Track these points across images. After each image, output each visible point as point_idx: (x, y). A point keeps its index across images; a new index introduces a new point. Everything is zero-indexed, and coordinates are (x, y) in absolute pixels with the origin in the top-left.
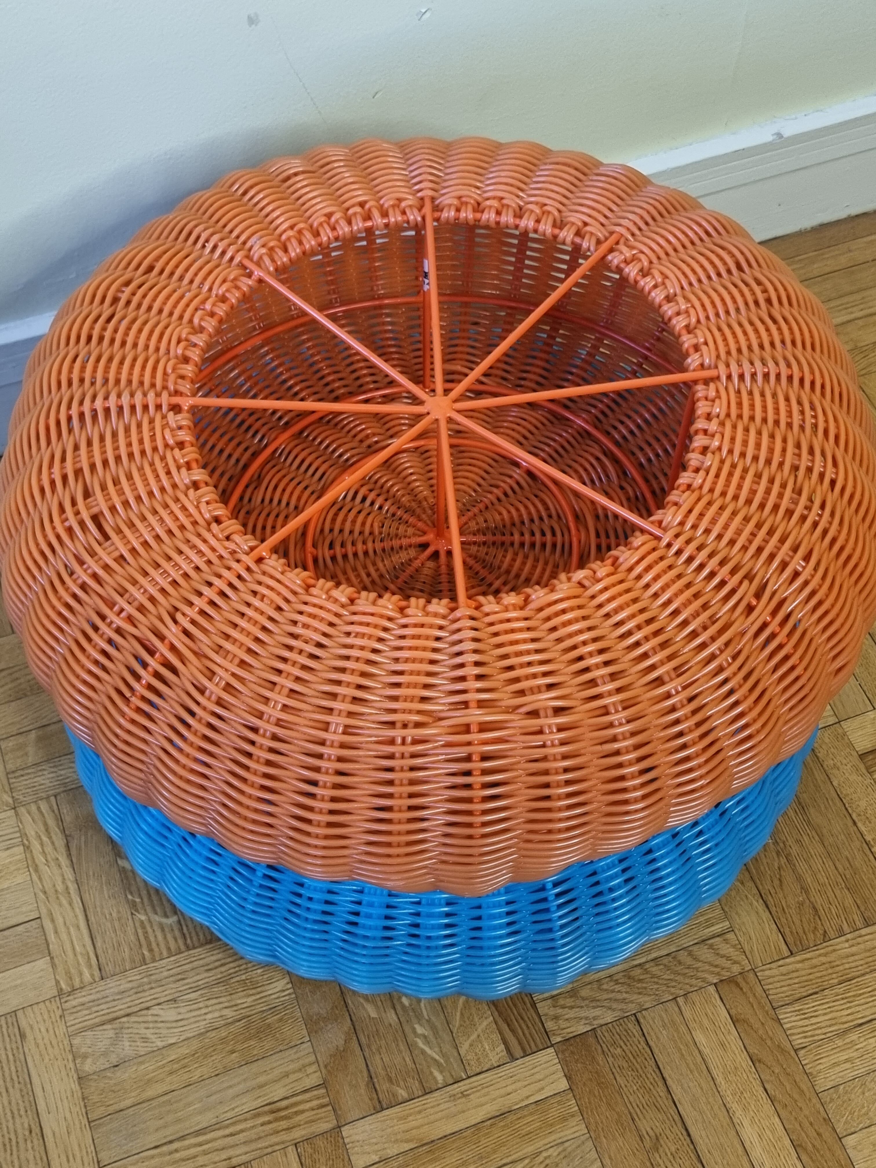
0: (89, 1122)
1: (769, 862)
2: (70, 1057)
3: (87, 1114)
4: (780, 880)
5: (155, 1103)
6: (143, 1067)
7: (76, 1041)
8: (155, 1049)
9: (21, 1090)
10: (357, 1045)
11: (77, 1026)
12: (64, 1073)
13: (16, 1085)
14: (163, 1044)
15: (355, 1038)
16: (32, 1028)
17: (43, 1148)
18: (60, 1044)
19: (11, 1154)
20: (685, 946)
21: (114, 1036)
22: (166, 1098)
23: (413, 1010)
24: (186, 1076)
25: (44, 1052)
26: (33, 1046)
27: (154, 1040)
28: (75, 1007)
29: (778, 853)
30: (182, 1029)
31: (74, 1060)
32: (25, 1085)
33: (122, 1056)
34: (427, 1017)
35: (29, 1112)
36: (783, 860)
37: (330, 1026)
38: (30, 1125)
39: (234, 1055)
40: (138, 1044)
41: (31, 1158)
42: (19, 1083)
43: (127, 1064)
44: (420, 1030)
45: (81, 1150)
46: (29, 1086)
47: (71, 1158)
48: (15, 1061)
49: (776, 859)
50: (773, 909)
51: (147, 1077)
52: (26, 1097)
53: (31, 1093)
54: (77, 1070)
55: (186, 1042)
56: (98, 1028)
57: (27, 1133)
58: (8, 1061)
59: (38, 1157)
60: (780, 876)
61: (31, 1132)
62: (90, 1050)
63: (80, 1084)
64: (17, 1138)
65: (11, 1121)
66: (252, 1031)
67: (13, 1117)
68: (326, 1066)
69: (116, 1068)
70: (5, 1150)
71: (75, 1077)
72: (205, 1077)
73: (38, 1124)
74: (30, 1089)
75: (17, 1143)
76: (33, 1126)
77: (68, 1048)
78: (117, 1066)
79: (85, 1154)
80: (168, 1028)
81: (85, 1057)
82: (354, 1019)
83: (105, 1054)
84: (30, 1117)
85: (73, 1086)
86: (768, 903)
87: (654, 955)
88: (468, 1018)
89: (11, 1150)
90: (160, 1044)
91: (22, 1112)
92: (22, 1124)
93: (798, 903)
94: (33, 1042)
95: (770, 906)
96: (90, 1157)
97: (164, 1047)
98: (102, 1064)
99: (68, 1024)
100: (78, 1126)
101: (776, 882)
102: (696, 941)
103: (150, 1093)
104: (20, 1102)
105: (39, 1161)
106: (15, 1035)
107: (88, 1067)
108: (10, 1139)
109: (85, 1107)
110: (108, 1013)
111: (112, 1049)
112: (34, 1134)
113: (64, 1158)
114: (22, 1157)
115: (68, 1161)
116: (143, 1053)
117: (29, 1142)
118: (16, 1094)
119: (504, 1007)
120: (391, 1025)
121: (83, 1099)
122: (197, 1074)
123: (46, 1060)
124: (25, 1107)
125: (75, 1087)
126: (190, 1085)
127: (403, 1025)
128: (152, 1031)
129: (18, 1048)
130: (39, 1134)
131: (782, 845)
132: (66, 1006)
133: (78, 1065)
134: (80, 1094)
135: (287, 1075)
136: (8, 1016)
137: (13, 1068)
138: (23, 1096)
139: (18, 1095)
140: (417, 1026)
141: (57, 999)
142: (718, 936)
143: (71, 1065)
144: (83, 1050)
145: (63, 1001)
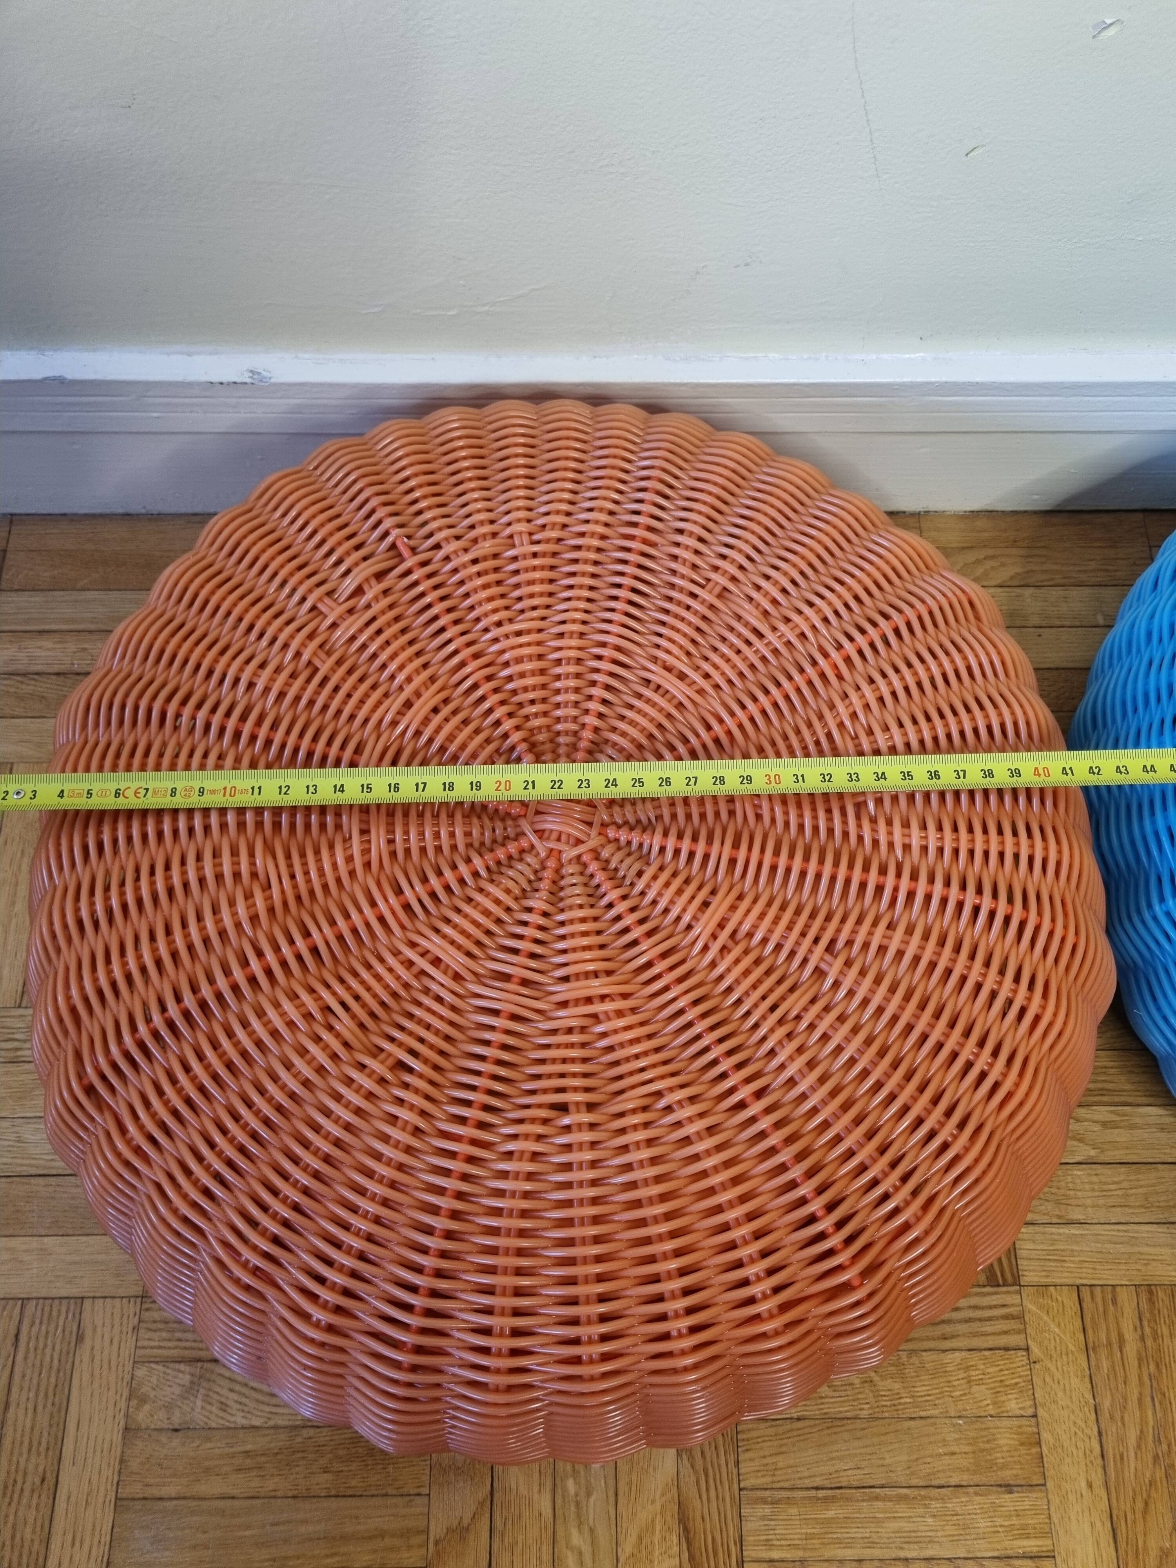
0: (116, 1498)
1: (1140, 1467)
2: (126, 1394)
3: (118, 1484)
4: (1146, 1504)
5: (205, 1504)
6: (209, 1445)
7: (141, 1372)
8: (233, 1425)
9: (52, 1416)
10: (487, 1527)
11: (148, 1352)
12: (110, 1413)
13: (49, 1405)
14: (244, 1422)
15: (488, 1516)
16: (95, 1329)
17: (49, 1513)
18: (120, 1368)
19: (10, 1504)
20: (979, 1555)
21: (188, 1384)
22: (221, 1504)
23: (578, 1504)
24: (256, 1483)
25: (97, 1372)
26: (86, 1358)
27: (234, 1412)
28: (155, 1322)
29: (1156, 1458)
30: (274, 1410)
31: (129, 1399)
32: (59, 1411)
33: (187, 1419)
34: (591, 1523)
35: (50, 1453)
36: (1160, 1474)
37: (461, 1484)
38: (45, 1472)
39: (326, 1476)
40: (214, 1409)
41: (31, 1520)
42: (53, 1404)
43: (190, 1433)
44: (576, 1539)
45: (93, 1535)
46: (63, 1413)
47: (77, 1544)
48: (59, 1371)
49: (1150, 1466)
50: (1122, 1545)
51: (207, 1463)
52: (54, 1429)
53: (61, 1424)
54: (127, 1416)
55: (272, 1431)
56: (171, 1365)
57: (38, 1481)
58: (51, 1368)
59: (39, 1523)
60: (1149, 1496)
61: (43, 1481)
62: (152, 1394)
63: (124, 1438)
64: (24, 1483)
65: (25, 1456)
66: (360, 1450)
67: (30, 1450)
68: (437, 1543)
69: (176, 1434)
70: (4, 1494)
71: (122, 1423)
72: (279, 1494)
73: (54, 1475)
74: (62, 1420)
75: (22, 1490)
76: (48, 1475)
77: (127, 1377)
78: (176, 1430)
79: (96, 1543)
80: (258, 1401)
81: (143, 1400)
82: (495, 1484)
83: (169, 1407)
84: (50, 1459)
85: (115, 1438)
86: (1119, 1533)
87: (929, 1553)
88: (646, 1548)
89: (11, 1498)
90: (240, 1421)
91: (43, 1448)
92: (37, 1465)
93: (1162, 1549)
94: (88, 1352)
95: (1119, 1538)
96: (101, 1549)
97: (243, 1428)
98: (160, 1419)
99: (139, 1344)
100: (101, 1500)
101: (1140, 1505)
102: (996, 1554)
103: (202, 1488)
104: (45, 1434)
105: (38, 1529)
106: (71, 1333)
107: (142, 1417)
108: (15, 1481)
109: (120, 1473)
110: (192, 1348)
111: (179, 1403)
112: (45, 1486)
113: (69, 1538)
114: (20, 1514)
115: (73, 1544)
116: (214, 1425)
117: (35, 1496)
118: (43, 1420)
119: (700, 1548)
120: (540, 1515)
121: (122, 1461)
122: (270, 1485)
123: (96, 1385)
124: (48, 1443)
125: (118, 1438)
126: (258, 1498)
127: (557, 1522)
128: (235, 1396)
129: (68, 1353)
130: (52, 1490)
131: (1165, 1447)
132: (146, 1315)
133: (131, 1410)
134: (118, 1454)
135: (382, 1535)
136: (72, 1301)
137: (53, 1380)
138: (51, 1426)
139: (46, 1424)
140: (574, 1532)
141: (139, 1300)
142: (1031, 1558)
143: (123, 1405)
144: (144, 1389)
145: (145, 1306)
